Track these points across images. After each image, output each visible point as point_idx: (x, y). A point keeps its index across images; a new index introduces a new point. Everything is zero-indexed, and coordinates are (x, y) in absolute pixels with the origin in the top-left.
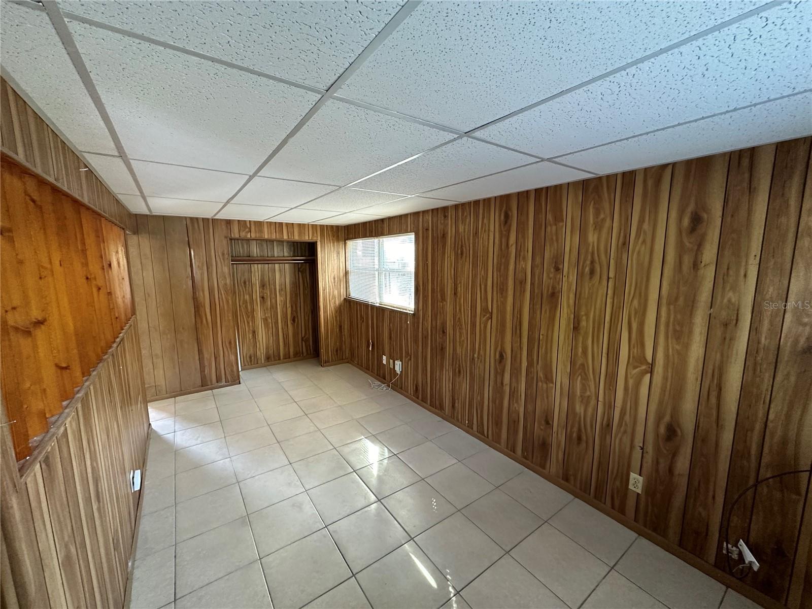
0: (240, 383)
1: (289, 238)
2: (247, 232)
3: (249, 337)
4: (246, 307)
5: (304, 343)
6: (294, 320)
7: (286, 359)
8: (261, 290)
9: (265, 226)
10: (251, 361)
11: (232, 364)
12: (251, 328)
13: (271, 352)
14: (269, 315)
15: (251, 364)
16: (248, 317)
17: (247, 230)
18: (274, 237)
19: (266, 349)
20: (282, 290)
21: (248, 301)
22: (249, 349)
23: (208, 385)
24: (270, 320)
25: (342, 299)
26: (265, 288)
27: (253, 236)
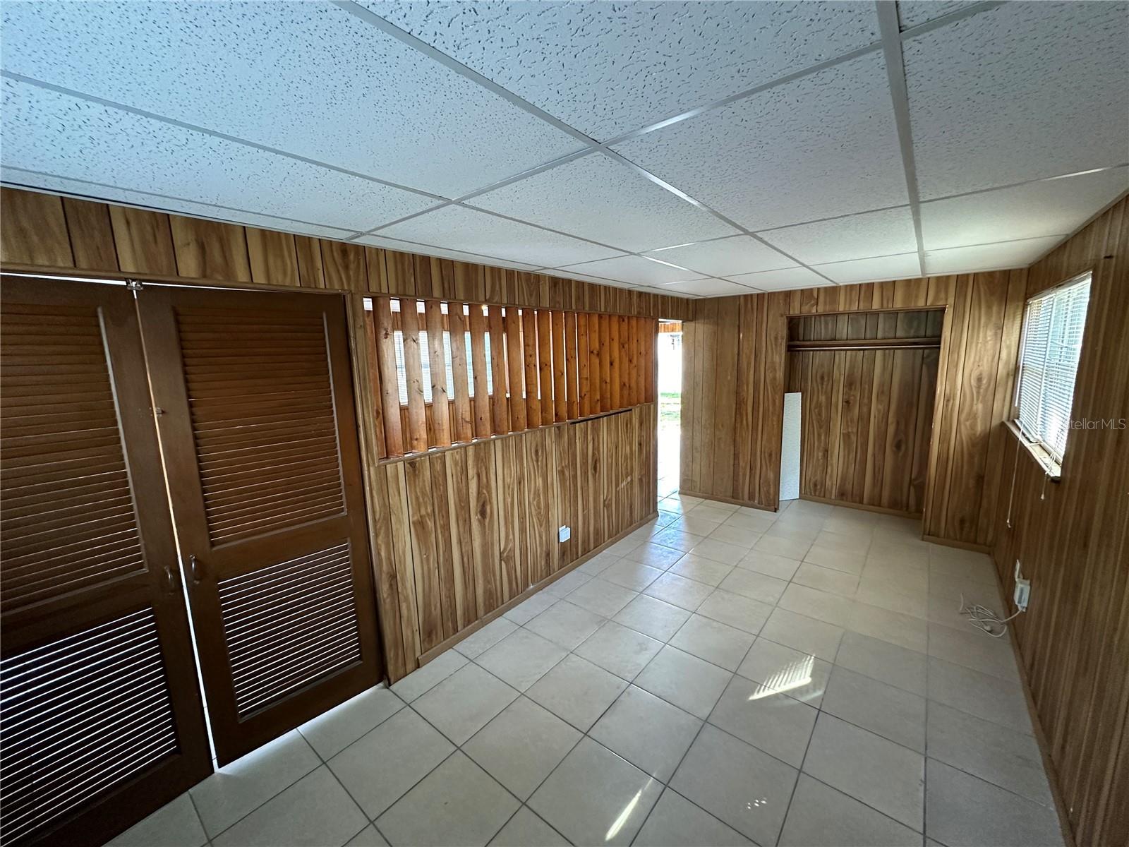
0: (775, 511)
1: (882, 307)
2: (813, 306)
3: (818, 457)
4: (820, 414)
5: (912, 489)
6: (898, 446)
7: (873, 505)
8: (846, 389)
9: (842, 293)
10: (815, 491)
11: (769, 482)
12: (822, 444)
13: (849, 487)
14: (855, 430)
15: (815, 495)
16: (821, 427)
17: (813, 302)
18: (855, 308)
19: (842, 478)
20: (883, 392)
21: (824, 404)
22: (816, 471)
23: (738, 499)
24: (854, 438)
25: (995, 422)
26: (853, 388)
27: (821, 309)
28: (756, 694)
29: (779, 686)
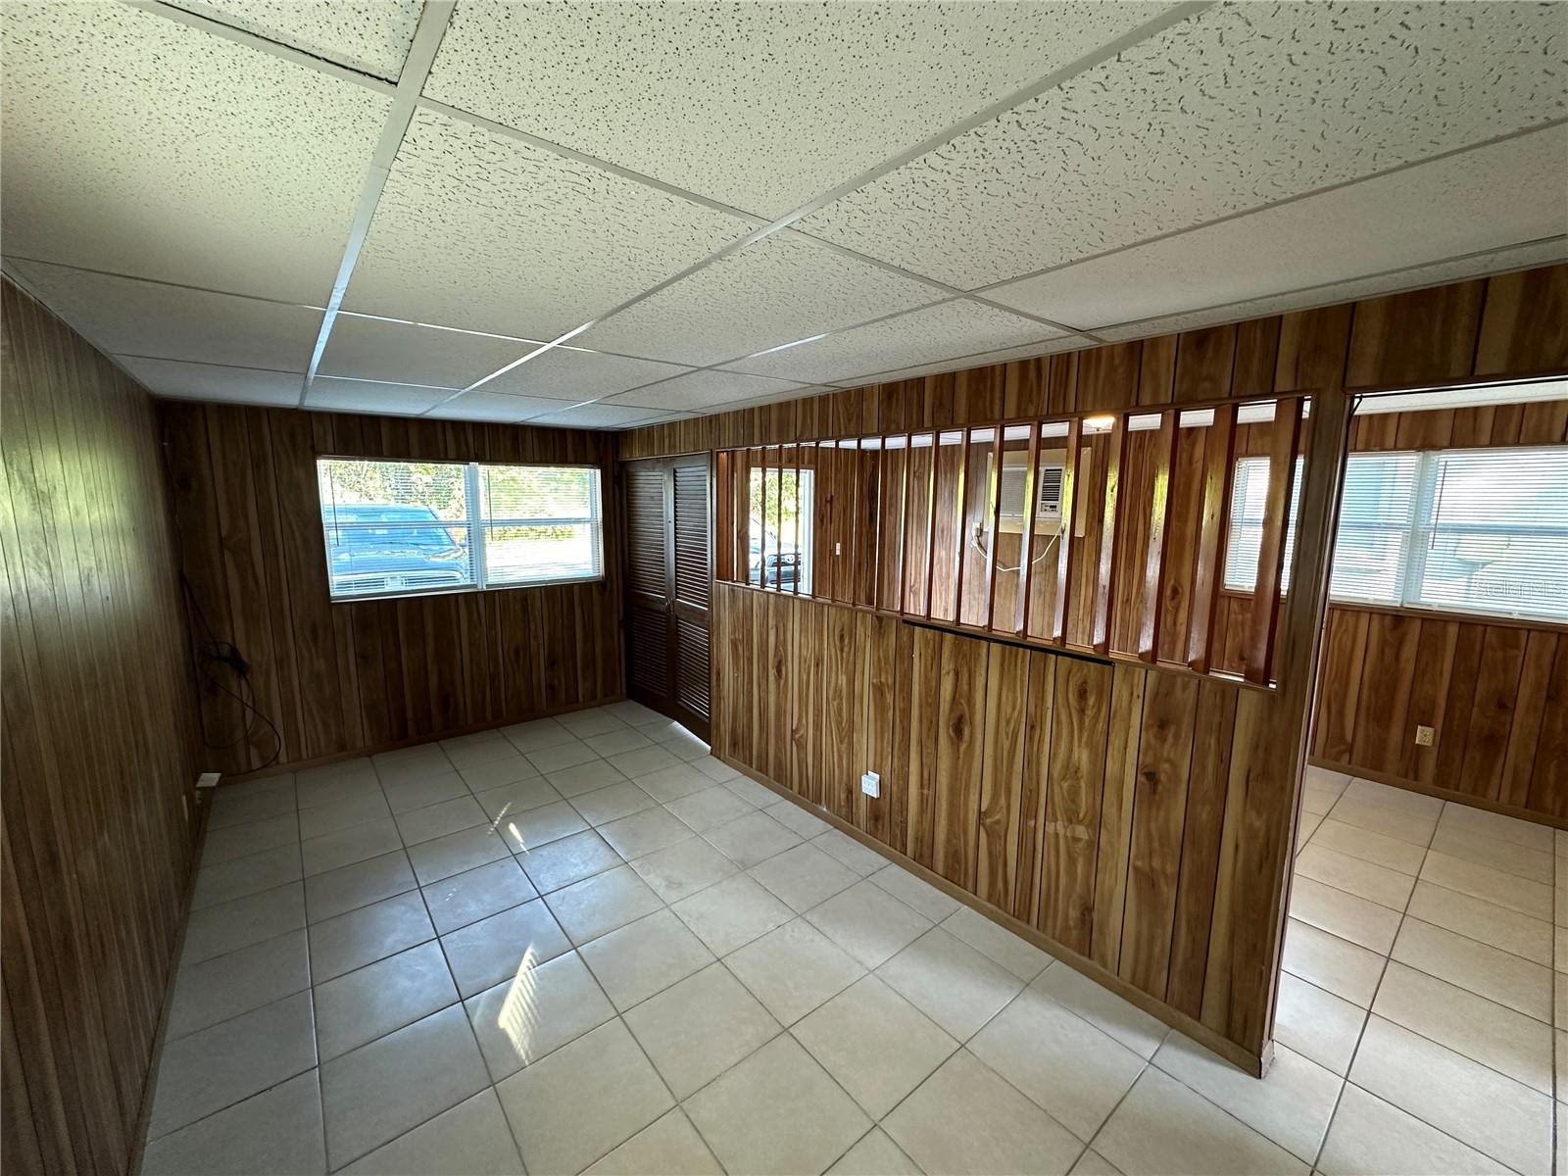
28: (531, 958)
29: (522, 981)
